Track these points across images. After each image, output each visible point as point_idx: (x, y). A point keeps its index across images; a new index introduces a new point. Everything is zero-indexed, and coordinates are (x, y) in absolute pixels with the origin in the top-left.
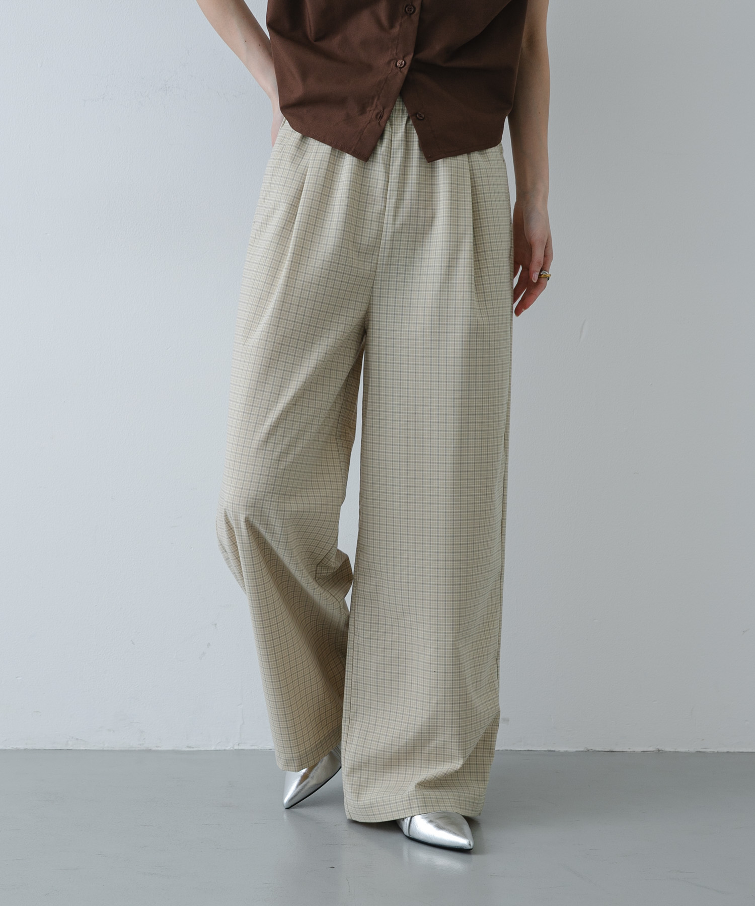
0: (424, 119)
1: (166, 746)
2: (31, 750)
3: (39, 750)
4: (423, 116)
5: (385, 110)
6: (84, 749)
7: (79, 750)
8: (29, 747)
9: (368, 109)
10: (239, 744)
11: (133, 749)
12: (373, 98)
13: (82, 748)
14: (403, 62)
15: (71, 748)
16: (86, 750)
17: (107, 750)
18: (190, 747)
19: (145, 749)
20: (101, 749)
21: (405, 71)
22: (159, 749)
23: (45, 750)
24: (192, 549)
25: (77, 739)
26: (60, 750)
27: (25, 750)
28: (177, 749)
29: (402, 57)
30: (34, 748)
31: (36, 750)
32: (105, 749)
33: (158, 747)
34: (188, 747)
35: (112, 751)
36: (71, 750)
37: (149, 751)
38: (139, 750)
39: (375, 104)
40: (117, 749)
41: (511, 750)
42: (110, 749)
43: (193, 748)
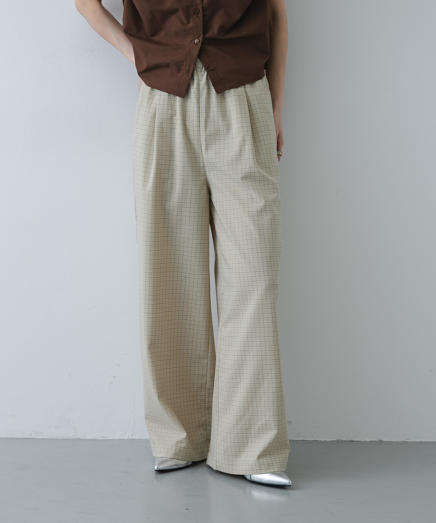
0: (213, 70)
1: (89, 436)
2: (10, 438)
3: (15, 438)
4: (213, 68)
5: (191, 68)
6: (41, 438)
7: (38, 439)
8: (8, 436)
9: (182, 68)
10: (132, 436)
11: (70, 438)
12: (183, 62)
13: (40, 437)
14: (198, 41)
15: (33, 437)
16: (42, 438)
17: (55, 439)
18: (103, 437)
19: (76, 438)
20: (51, 438)
21: (200, 45)
22: (85, 438)
23: (18, 438)
24: (105, 320)
25: (37, 432)
26: (27, 438)
27: (6, 438)
28: (95, 438)
29: (197, 37)
30: (12, 437)
31: (13, 438)
32: (53, 438)
33: (85, 437)
34: (102, 437)
35: (57, 439)
36: (33, 438)
37: (79, 439)
38: (74, 439)
39: (184, 64)
40: (60, 438)
41: (293, 440)
42: (56, 438)
43: (105, 438)
